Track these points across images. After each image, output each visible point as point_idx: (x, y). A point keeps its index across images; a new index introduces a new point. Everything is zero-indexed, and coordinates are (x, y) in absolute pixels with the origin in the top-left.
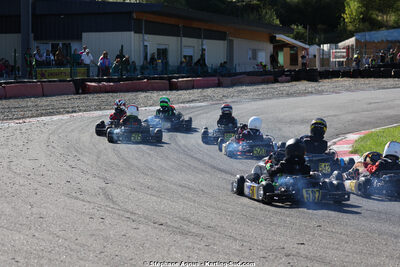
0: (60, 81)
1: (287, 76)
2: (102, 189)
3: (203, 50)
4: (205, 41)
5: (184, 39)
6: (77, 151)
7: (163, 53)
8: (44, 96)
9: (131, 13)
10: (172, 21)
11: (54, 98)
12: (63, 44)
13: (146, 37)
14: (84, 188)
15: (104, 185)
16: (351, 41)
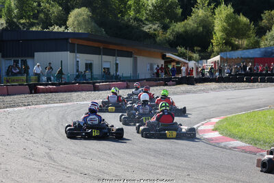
0: (20, 85)
1: (173, 81)
2: (47, 153)
3: (117, 64)
4: (118, 58)
5: (103, 56)
6: (30, 130)
7: (89, 66)
8: (8, 95)
9: (67, 39)
10: (96, 45)
11: (15, 96)
12: (22, 60)
13: (78, 55)
14: (35, 153)
15: (48, 151)
16: (217, 58)
